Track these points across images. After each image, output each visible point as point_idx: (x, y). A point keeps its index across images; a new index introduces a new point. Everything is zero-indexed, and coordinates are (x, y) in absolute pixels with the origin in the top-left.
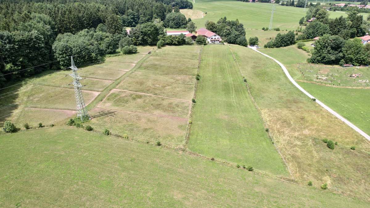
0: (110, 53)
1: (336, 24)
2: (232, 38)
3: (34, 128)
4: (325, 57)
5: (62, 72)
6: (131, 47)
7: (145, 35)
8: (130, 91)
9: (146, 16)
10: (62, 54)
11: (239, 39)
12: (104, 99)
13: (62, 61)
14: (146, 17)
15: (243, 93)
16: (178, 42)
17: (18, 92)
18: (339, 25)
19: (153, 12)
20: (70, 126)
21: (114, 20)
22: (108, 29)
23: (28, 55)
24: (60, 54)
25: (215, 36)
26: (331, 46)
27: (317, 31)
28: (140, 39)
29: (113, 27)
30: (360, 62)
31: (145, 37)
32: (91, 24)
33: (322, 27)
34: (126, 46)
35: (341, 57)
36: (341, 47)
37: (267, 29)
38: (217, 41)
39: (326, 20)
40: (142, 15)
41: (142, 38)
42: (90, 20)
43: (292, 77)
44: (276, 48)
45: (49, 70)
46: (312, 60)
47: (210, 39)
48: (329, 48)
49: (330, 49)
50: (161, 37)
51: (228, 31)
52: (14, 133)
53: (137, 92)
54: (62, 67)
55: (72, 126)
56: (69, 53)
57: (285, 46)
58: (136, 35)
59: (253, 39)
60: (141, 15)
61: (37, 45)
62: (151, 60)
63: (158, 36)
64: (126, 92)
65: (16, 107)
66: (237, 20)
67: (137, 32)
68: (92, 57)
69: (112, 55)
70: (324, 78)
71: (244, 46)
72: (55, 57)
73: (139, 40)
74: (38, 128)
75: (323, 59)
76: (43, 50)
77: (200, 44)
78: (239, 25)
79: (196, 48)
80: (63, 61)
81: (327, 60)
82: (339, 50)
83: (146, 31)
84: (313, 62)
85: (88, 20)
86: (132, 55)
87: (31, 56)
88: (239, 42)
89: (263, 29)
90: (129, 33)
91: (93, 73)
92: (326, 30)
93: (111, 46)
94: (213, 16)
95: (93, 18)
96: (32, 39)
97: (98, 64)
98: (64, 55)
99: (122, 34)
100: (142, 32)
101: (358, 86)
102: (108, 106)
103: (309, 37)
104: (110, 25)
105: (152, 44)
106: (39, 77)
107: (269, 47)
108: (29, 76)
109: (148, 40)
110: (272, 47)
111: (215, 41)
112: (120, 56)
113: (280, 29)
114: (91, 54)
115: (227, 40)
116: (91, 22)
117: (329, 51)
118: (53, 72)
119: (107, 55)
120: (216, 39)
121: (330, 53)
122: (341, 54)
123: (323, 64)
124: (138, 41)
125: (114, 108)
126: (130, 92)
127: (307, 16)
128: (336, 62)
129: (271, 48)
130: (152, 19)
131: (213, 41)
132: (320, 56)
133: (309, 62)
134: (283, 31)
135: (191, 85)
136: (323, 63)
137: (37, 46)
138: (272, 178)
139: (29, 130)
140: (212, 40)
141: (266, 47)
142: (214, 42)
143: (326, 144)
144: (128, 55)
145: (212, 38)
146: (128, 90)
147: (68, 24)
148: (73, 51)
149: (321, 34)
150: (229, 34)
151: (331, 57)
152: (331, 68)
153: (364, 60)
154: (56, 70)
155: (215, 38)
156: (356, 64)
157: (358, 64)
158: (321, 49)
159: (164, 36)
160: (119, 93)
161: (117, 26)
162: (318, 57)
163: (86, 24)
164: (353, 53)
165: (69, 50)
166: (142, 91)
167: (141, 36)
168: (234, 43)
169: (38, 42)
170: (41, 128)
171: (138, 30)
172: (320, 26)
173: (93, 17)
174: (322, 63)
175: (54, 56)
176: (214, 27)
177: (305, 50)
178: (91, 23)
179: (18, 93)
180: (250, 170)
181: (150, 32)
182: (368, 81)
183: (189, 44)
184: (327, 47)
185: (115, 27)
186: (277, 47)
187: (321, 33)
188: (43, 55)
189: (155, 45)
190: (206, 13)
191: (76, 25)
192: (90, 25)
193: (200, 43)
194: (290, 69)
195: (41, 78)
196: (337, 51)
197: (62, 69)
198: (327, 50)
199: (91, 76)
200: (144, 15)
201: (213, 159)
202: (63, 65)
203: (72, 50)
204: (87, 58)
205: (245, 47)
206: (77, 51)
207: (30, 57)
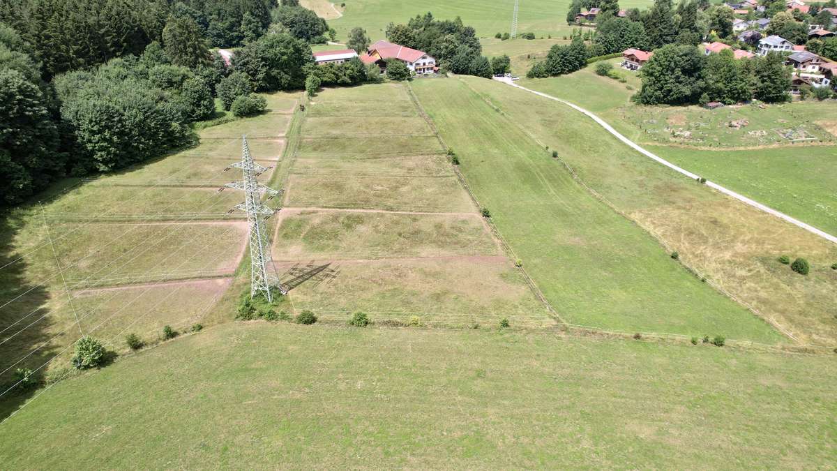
0: (205, 118)
1: (655, 21)
2: (461, 60)
3: (153, 343)
4: (670, 91)
5: (104, 180)
6: (253, 98)
7: (273, 67)
8: (327, 209)
9: (225, 18)
10: (99, 132)
11: (474, 61)
12: (275, 237)
13: (99, 151)
14: (224, 22)
15: (566, 183)
16: (351, 77)
17: (15, 252)
18: (661, 23)
19: (241, 6)
20: (247, 322)
21: (190, 32)
22: (177, 58)
23: (10, 141)
24: (93, 133)
25: (424, 58)
26: (683, 67)
27: (622, 37)
28: (260, 76)
29: (190, 50)
30: (736, 95)
31: (274, 72)
32: (125, 44)
33: (631, 27)
34: (240, 98)
35: (701, 88)
36: (699, 69)
37: (506, 37)
38: (428, 69)
39: (636, 14)
40: (213, 16)
41: (267, 74)
42: (119, 34)
43: (627, 138)
44: (553, 77)
45: (64, 178)
46: (646, 98)
47: (414, 65)
48: (678, 72)
49: (680, 73)
50: (310, 68)
51: (451, 46)
52: (104, 367)
53: (343, 208)
54: (102, 168)
55: (252, 321)
56: (117, 128)
57: (570, 71)
58: (251, 67)
59: (500, 59)
60: (211, 17)
61: (30, 111)
62: (316, 127)
63: (303, 67)
64: (317, 212)
65: (39, 294)
66: (459, 18)
67: (250, 58)
68: (173, 132)
69: (209, 123)
70: (687, 134)
71: (485, 77)
72: (80, 140)
73: (258, 80)
74: (164, 340)
75: (668, 95)
76: (46, 125)
77: (398, 79)
78: (463, 30)
79: (392, 90)
80: (105, 150)
81: (675, 96)
82: (697, 74)
83: (276, 55)
84: (648, 103)
85: (114, 34)
86: (258, 117)
87: (18, 143)
88: (475, 70)
89: (499, 36)
90: (229, 64)
91: (195, 175)
92: (640, 33)
93: (205, 100)
94: (366, 12)
95: (128, 28)
96: (12, 96)
97: (190, 148)
98: (107, 134)
99: (213, 66)
100: (263, 59)
101: (754, 145)
102: (297, 253)
103: (609, 49)
104: (182, 46)
105: (290, 88)
106: (50, 200)
107: (538, 77)
108: (21, 200)
109: (281, 78)
110: (544, 77)
111: (424, 69)
112: (229, 124)
113: (535, 34)
114: (169, 126)
115: (450, 65)
116: (123, 38)
117: (678, 77)
118: (81, 184)
119: (198, 123)
120: (427, 64)
121: (680, 82)
122: (701, 83)
123: (666, 105)
124: (255, 81)
125: (319, 258)
126: (327, 211)
127: (573, 5)
128: (692, 99)
129: (543, 79)
130: (241, 25)
131: (420, 69)
132: (661, 89)
133: (638, 104)
134: (542, 38)
135: (448, 176)
136: (668, 103)
137: (31, 113)
138: (767, 352)
139: (141, 350)
140: (418, 67)
141: (530, 76)
142: (422, 71)
143: (788, 267)
144: (248, 119)
145: (417, 64)
146: (319, 207)
147: (63, 47)
148: (125, 120)
149: (631, 43)
150: (452, 53)
151: (683, 90)
152: (685, 111)
153: (744, 92)
154: (83, 176)
155: (424, 64)
156: (729, 100)
157: (732, 101)
158: (662, 74)
159: (315, 64)
160: (302, 217)
161: (200, 48)
162: (656, 90)
163: (111, 46)
164: (723, 79)
165: (116, 119)
166: (354, 205)
167: (264, 70)
168: (464, 71)
169: (28, 101)
170: (171, 340)
171: (253, 55)
172: (627, 27)
173: (125, 25)
174: (665, 103)
175: (76, 138)
176: (410, 38)
177: (616, 78)
178: (124, 41)
179: (17, 255)
180: (719, 343)
181: (285, 57)
182: (764, 132)
183: (373, 80)
184: (673, 71)
185: (195, 49)
186: (555, 75)
187: (630, 41)
188: (47, 139)
189: (303, 88)
190: (343, 5)
191: (84, 48)
192: (122, 46)
193: (398, 76)
194: (611, 121)
195: (57, 204)
196: (693, 76)
197: (103, 172)
198: (673, 76)
199: (194, 182)
200: (219, 14)
201: (637, 337)
202: (105, 162)
203: (124, 118)
204: (163, 137)
205: (487, 79)
206: (137, 119)
207: (15, 147)
